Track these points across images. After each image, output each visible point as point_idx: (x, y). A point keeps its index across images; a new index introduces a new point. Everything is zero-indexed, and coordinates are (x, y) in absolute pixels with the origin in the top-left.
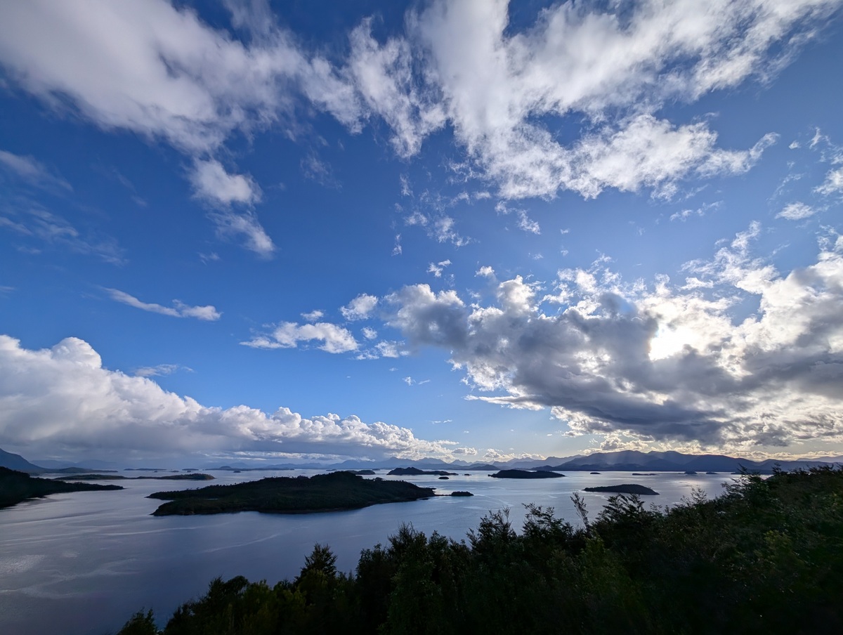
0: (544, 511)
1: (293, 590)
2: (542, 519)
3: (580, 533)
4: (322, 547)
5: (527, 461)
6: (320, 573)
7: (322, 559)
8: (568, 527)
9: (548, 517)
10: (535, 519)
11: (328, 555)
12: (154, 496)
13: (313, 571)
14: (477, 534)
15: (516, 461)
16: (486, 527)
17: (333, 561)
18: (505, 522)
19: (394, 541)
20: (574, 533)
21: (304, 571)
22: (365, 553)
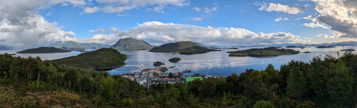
0: (329, 55)
1: (265, 72)
2: (329, 57)
3: (337, 59)
4: (270, 64)
5: (327, 44)
6: (271, 69)
7: (270, 66)
8: (335, 58)
9: (330, 57)
10: (327, 57)
11: (272, 66)
12: (228, 52)
13: (269, 69)
14: (312, 61)
15: (324, 44)
16: (314, 59)
17: (273, 67)
18: (319, 58)
19: (289, 63)
20: (336, 59)
21: (267, 69)
22: (282, 66)
